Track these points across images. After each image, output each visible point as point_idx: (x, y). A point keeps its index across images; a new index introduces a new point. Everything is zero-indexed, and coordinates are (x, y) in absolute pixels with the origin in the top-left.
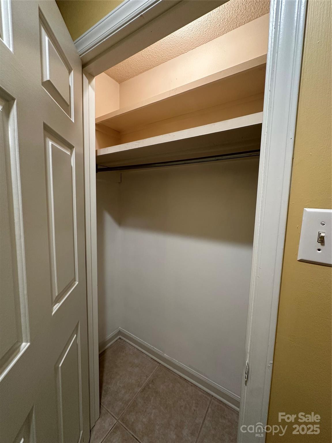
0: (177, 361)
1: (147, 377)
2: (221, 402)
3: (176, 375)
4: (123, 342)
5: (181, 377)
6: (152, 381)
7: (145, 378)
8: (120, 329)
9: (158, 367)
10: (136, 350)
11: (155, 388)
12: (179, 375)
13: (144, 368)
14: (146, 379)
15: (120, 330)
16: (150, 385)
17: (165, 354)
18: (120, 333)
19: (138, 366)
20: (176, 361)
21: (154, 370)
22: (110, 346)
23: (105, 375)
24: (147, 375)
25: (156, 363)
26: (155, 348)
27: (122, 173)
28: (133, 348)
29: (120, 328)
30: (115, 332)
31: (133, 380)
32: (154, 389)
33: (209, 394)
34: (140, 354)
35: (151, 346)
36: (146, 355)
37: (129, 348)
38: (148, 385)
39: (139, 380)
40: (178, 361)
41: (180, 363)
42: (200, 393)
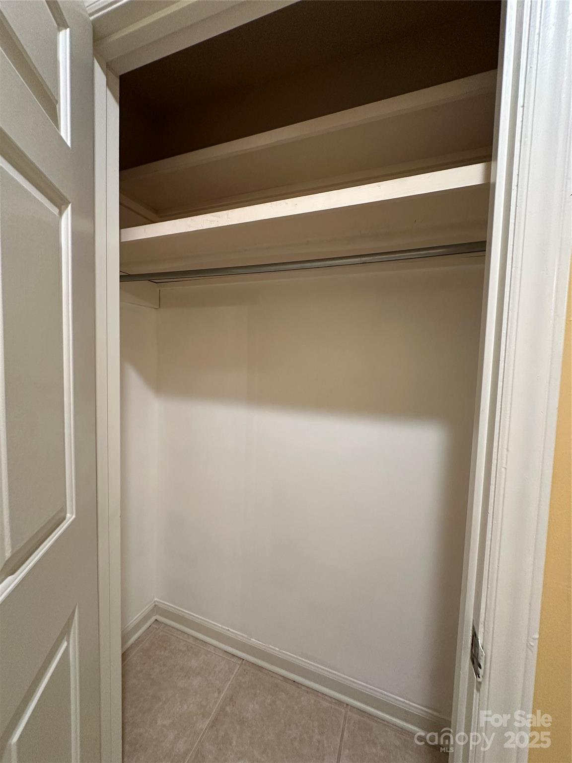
0: (277, 649)
1: (219, 693)
2: (363, 712)
3: (277, 676)
4: (163, 628)
5: (286, 679)
6: (231, 699)
7: (216, 695)
8: (156, 601)
9: (240, 668)
10: (191, 641)
11: (238, 713)
12: (282, 676)
13: (212, 674)
14: (218, 698)
15: (157, 603)
16: (228, 709)
17: (252, 639)
18: (156, 609)
19: (199, 673)
20: (274, 649)
21: (233, 676)
22: (136, 640)
23: (129, 707)
24: (218, 689)
25: (234, 660)
26: (231, 630)
27: (161, 289)
28: (186, 636)
29: (155, 599)
30: (147, 609)
31: (191, 706)
32: (236, 715)
33: (340, 702)
34: (201, 647)
35: (224, 627)
36: (213, 647)
37: (177, 638)
38: (222, 710)
39: (204, 703)
40: (280, 649)
41: (284, 652)
42: (325, 704)
